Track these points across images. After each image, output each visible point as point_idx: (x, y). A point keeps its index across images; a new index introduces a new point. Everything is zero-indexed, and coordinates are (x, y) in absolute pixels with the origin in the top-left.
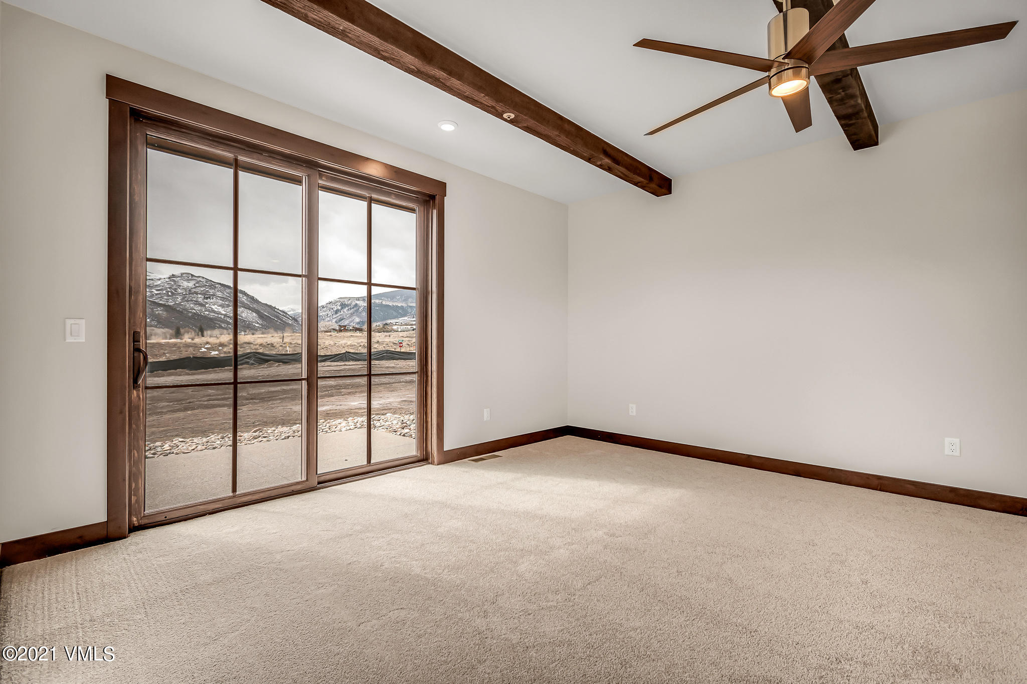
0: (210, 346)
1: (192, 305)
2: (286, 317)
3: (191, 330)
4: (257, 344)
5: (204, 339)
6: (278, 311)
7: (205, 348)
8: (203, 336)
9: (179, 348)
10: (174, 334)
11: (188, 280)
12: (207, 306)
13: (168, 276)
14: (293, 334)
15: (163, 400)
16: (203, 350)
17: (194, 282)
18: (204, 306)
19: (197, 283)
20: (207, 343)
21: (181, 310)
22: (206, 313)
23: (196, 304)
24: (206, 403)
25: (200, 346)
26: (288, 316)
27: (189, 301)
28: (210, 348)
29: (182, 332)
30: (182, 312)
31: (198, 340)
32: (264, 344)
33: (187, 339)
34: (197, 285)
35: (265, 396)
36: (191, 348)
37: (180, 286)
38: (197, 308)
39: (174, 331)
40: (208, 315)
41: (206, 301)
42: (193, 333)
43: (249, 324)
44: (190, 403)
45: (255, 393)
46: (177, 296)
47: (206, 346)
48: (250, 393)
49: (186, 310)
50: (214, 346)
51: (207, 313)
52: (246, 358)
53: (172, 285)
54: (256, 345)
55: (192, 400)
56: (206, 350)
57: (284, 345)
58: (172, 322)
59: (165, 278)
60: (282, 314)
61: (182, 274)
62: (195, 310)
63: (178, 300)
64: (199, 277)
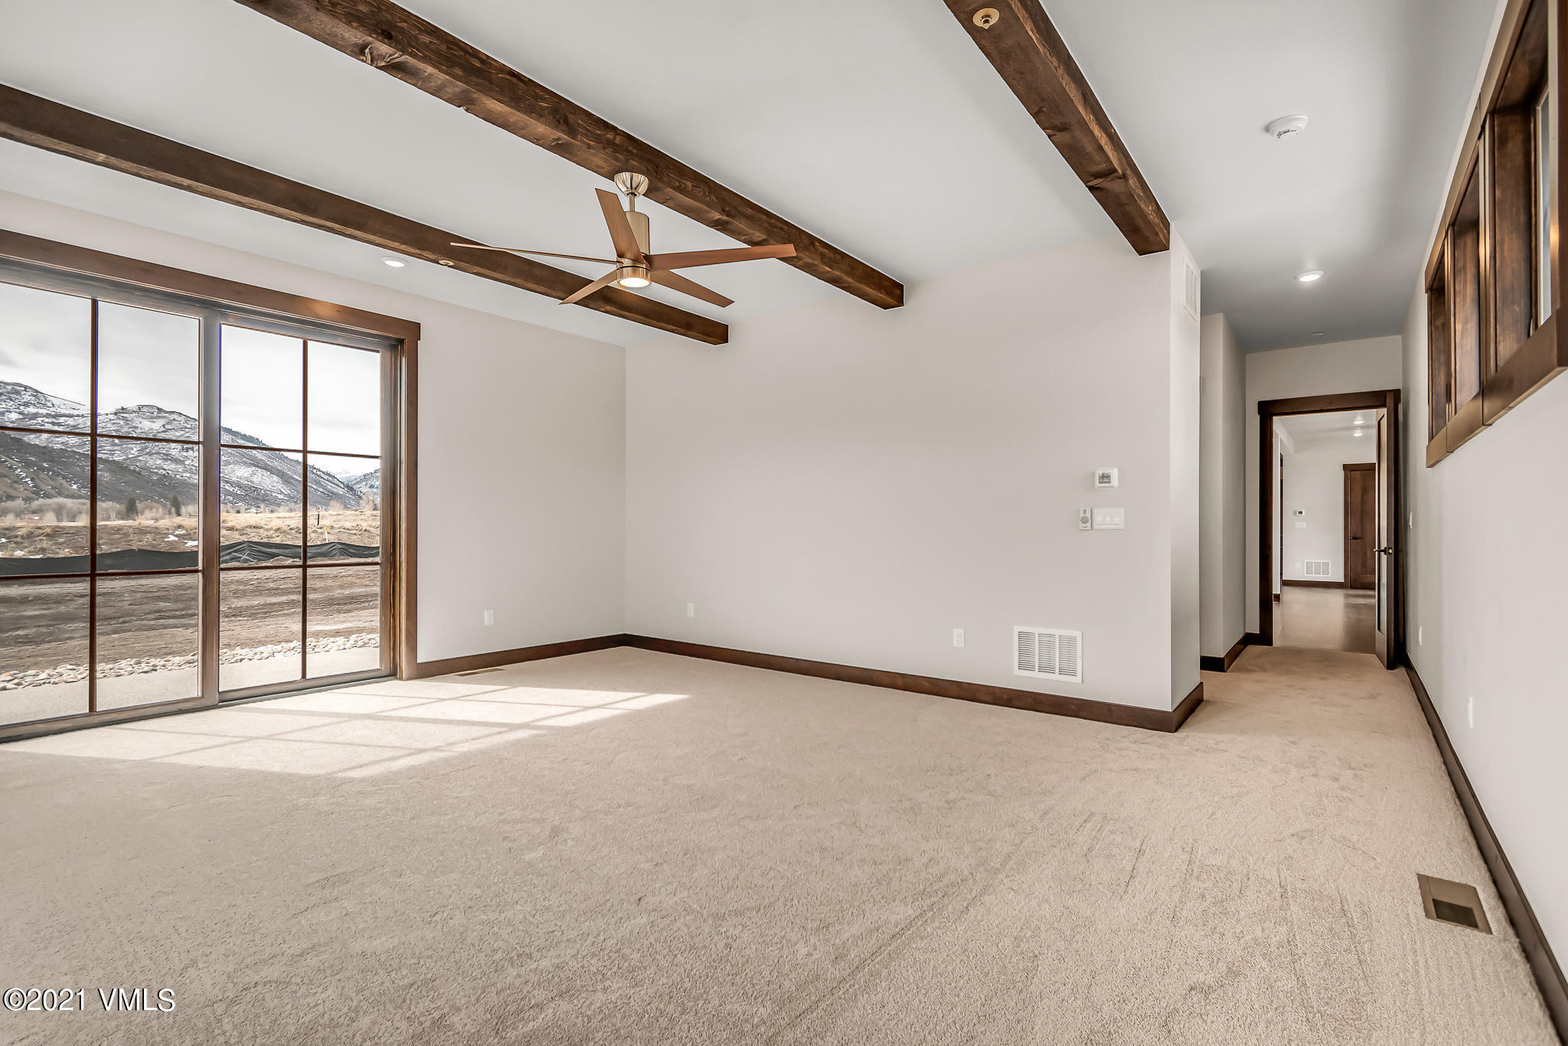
0: (184, 532)
1: (158, 462)
2: (333, 483)
3: (157, 505)
4: (271, 529)
5: (178, 520)
6: (319, 473)
7: (176, 536)
8: (179, 514)
9: (127, 535)
10: (125, 510)
11: (152, 418)
12: (187, 463)
13: (114, 410)
14: (341, 512)
15: (76, 618)
16: (172, 538)
17: (161, 422)
18: (181, 462)
19: (168, 423)
20: (179, 527)
21: (137, 469)
22: (184, 475)
23: (166, 460)
24: (152, 623)
25: (165, 531)
26: (336, 481)
27: (154, 454)
28: (184, 535)
29: (138, 508)
30: (139, 473)
31: (165, 523)
32: (285, 528)
33: (145, 520)
34: (169, 427)
35: (258, 611)
36: (149, 536)
37: (136, 428)
38: (170, 466)
39: (123, 506)
40: (189, 478)
41: (185, 454)
42: (161, 510)
43: (266, 495)
44: (124, 622)
45: (241, 607)
46: (130, 446)
47: (177, 533)
48: (233, 606)
49: (148, 469)
50: (191, 532)
51: (188, 475)
52: (236, 551)
53: (121, 427)
54: (268, 530)
55: (127, 619)
56: (176, 539)
57: (320, 530)
58: (120, 491)
59: (107, 414)
60: (326, 477)
61: (140, 407)
62: (165, 470)
63: (132, 452)
64: (173, 412)
